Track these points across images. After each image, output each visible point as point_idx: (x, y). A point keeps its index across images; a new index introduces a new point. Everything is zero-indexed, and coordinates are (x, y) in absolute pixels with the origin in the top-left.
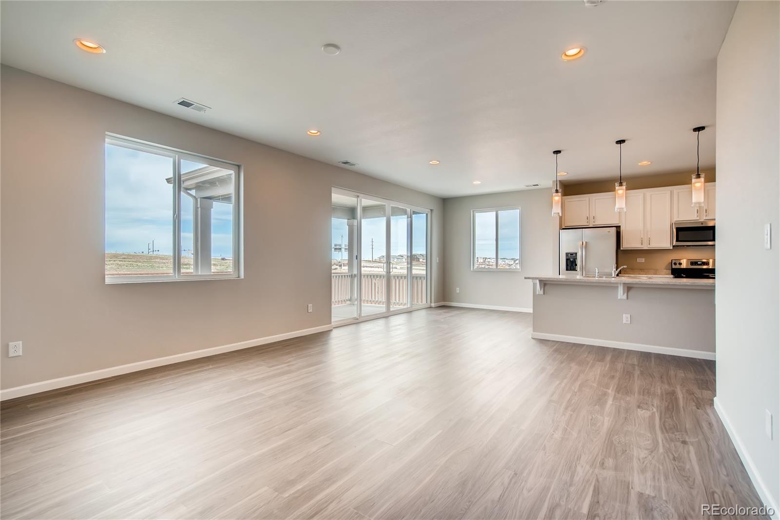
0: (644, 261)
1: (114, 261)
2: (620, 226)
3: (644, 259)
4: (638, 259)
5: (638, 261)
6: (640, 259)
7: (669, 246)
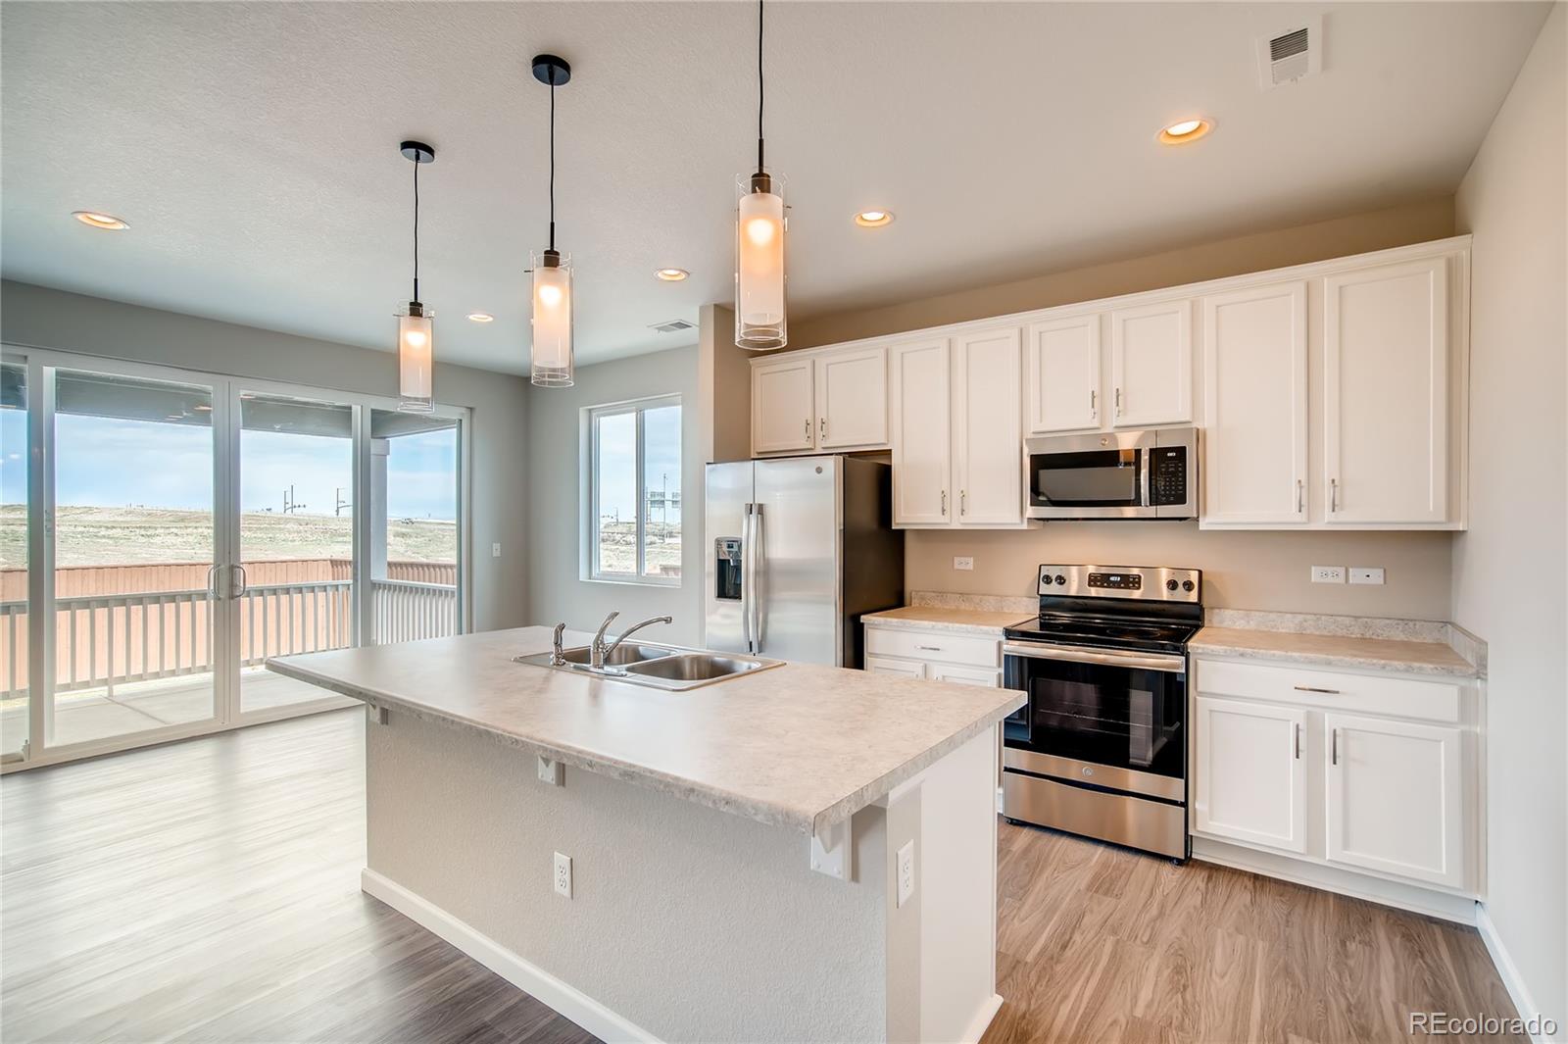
0: (970, 567)
1: (196, 528)
2: (890, 450)
3: (971, 560)
4: (957, 560)
5: (956, 566)
6: (963, 559)
7: (1018, 521)
